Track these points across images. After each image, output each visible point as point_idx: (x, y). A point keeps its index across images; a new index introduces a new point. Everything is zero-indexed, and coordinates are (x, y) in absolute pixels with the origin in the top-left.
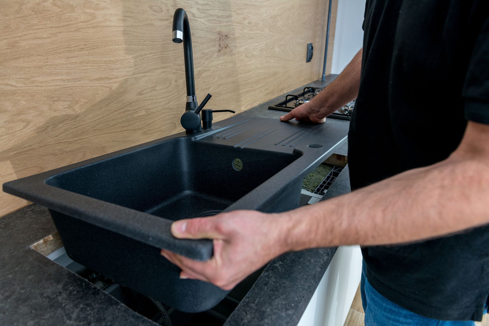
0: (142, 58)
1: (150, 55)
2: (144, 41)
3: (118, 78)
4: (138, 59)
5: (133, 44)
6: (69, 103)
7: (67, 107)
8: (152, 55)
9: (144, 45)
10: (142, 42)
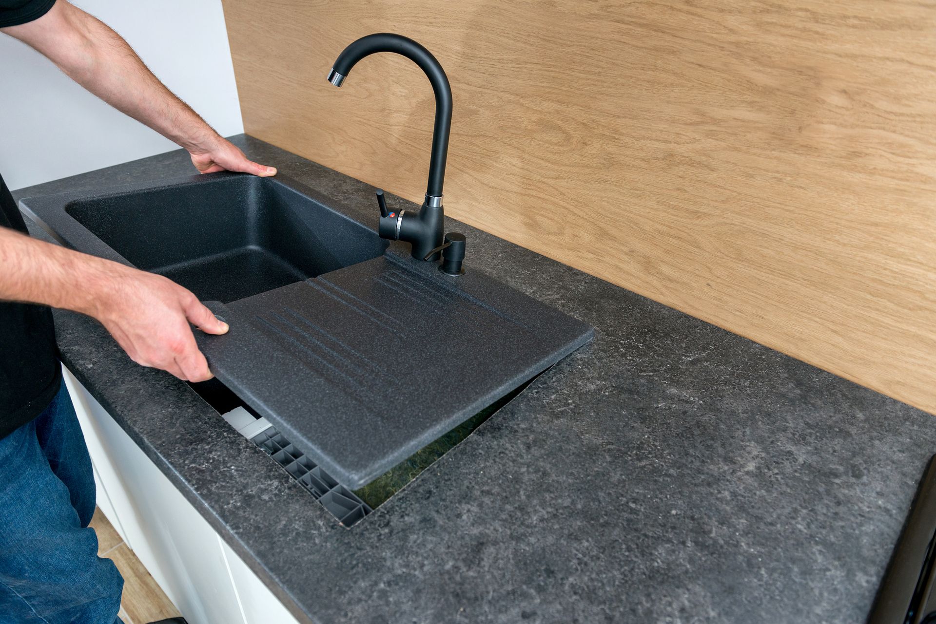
0: (517, 66)
1: (534, 67)
2: (529, 35)
3: (470, 85)
4: (510, 65)
5: (506, 35)
6: (407, 91)
7: (404, 96)
8: (539, 67)
9: (525, 43)
10: (523, 37)
